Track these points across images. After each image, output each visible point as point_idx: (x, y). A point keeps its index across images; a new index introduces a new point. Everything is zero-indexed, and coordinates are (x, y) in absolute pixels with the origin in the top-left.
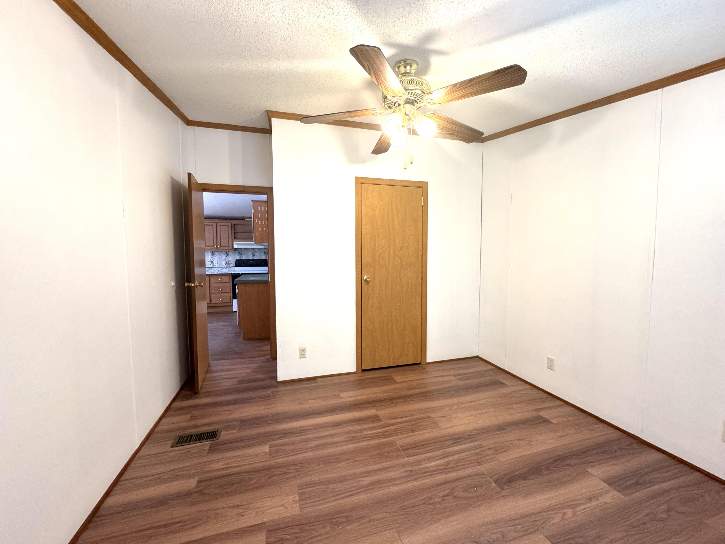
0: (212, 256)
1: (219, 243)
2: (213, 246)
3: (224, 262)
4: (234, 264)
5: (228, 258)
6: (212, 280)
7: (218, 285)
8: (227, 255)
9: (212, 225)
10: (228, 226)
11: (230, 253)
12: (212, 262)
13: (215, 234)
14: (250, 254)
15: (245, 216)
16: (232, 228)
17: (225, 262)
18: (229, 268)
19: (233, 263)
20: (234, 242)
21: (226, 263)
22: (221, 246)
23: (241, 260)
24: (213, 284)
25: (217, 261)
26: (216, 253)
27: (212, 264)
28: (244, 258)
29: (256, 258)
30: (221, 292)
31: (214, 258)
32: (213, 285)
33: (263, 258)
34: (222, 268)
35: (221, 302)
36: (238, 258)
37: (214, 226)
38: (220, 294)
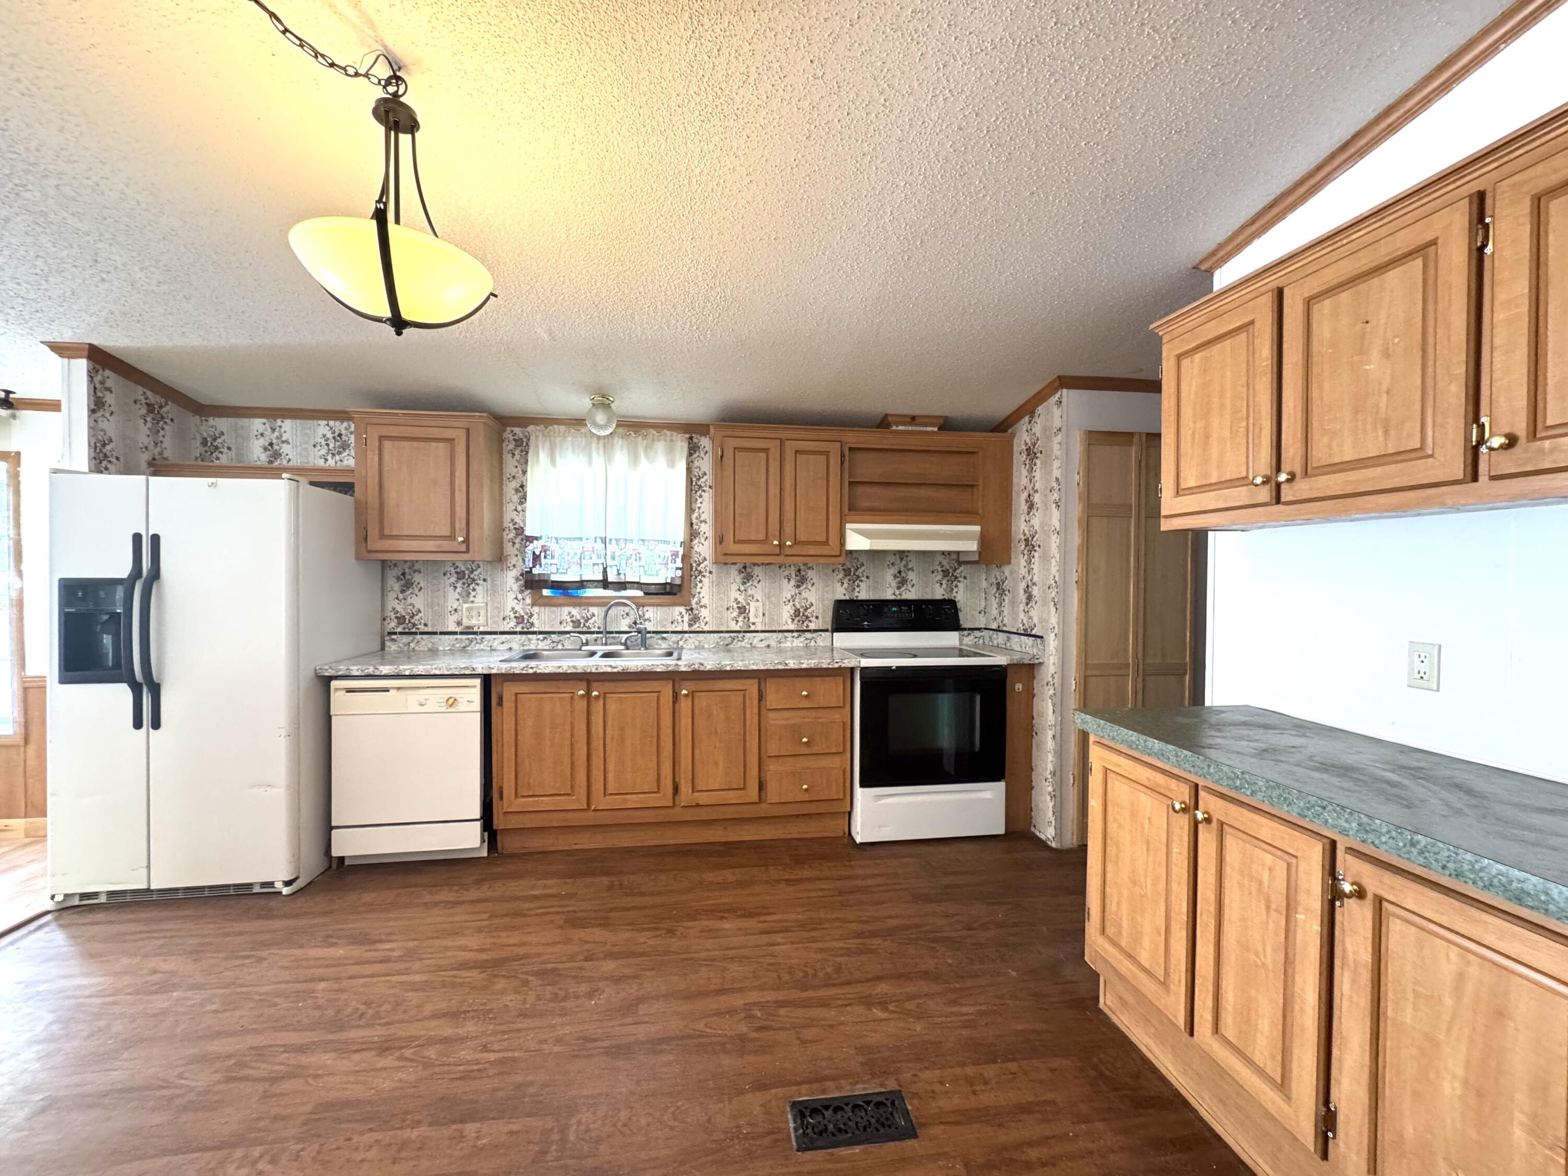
0: (744, 583)
1: (788, 528)
2: (766, 540)
3: (787, 612)
4: (826, 620)
5: (804, 595)
6: (774, 697)
7: (794, 718)
8: (802, 581)
9: (766, 450)
10: (826, 453)
11: (810, 574)
12: (743, 610)
13: (774, 490)
14: (889, 576)
15: (892, 411)
16: (842, 463)
17: (792, 612)
18: (808, 635)
19: (822, 614)
20: (848, 526)
21: (797, 612)
22: (796, 543)
23: (851, 602)
24: (772, 715)
25: (760, 604)
26: (757, 571)
27: (740, 619)
28: (864, 593)
29: (911, 594)
30: (805, 750)
31: (750, 592)
32: (774, 720)
33: (939, 593)
34: (780, 635)
35: (806, 797)
36: (841, 593)
37: (771, 452)
38: (801, 763)
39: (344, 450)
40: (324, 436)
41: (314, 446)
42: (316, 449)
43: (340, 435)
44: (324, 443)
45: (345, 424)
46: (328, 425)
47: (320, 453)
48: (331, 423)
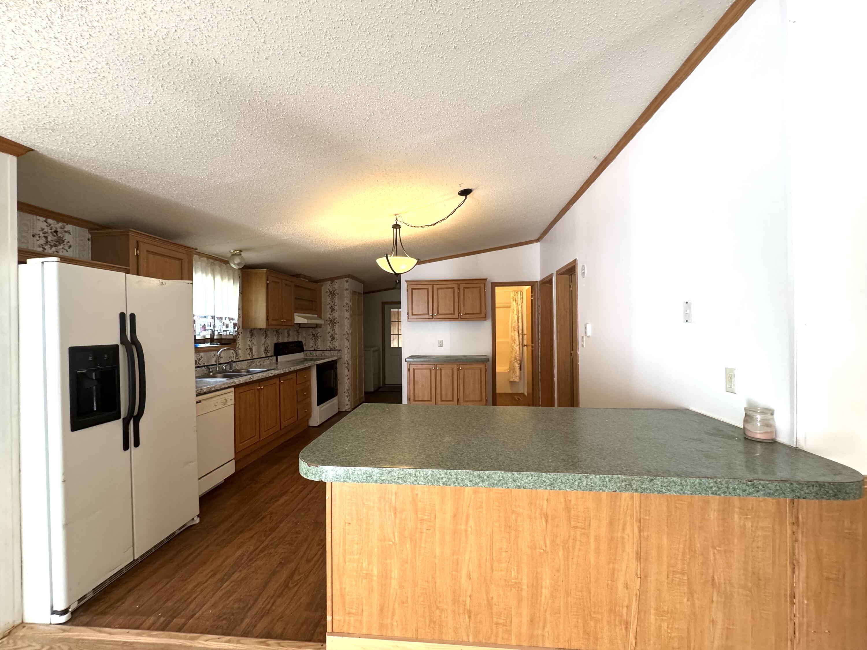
0: (251, 338)
1: (284, 315)
2: (279, 319)
4: (272, 352)
5: (267, 342)
7: (302, 386)
8: (266, 336)
9: (278, 283)
10: (291, 286)
11: (268, 332)
12: (251, 350)
13: (280, 299)
17: (264, 349)
19: (271, 349)
20: (295, 314)
22: (286, 320)
25: (256, 347)
26: (255, 332)
27: (250, 354)
28: (280, 340)
29: (290, 339)
31: (253, 341)
33: (296, 339)
36: (275, 340)
39: (60, 244)
40: (43, 229)
41: (33, 236)
42: (35, 239)
43: (56, 232)
44: (42, 235)
45: (60, 224)
46: (46, 221)
47: (39, 243)
48: (50, 221)
